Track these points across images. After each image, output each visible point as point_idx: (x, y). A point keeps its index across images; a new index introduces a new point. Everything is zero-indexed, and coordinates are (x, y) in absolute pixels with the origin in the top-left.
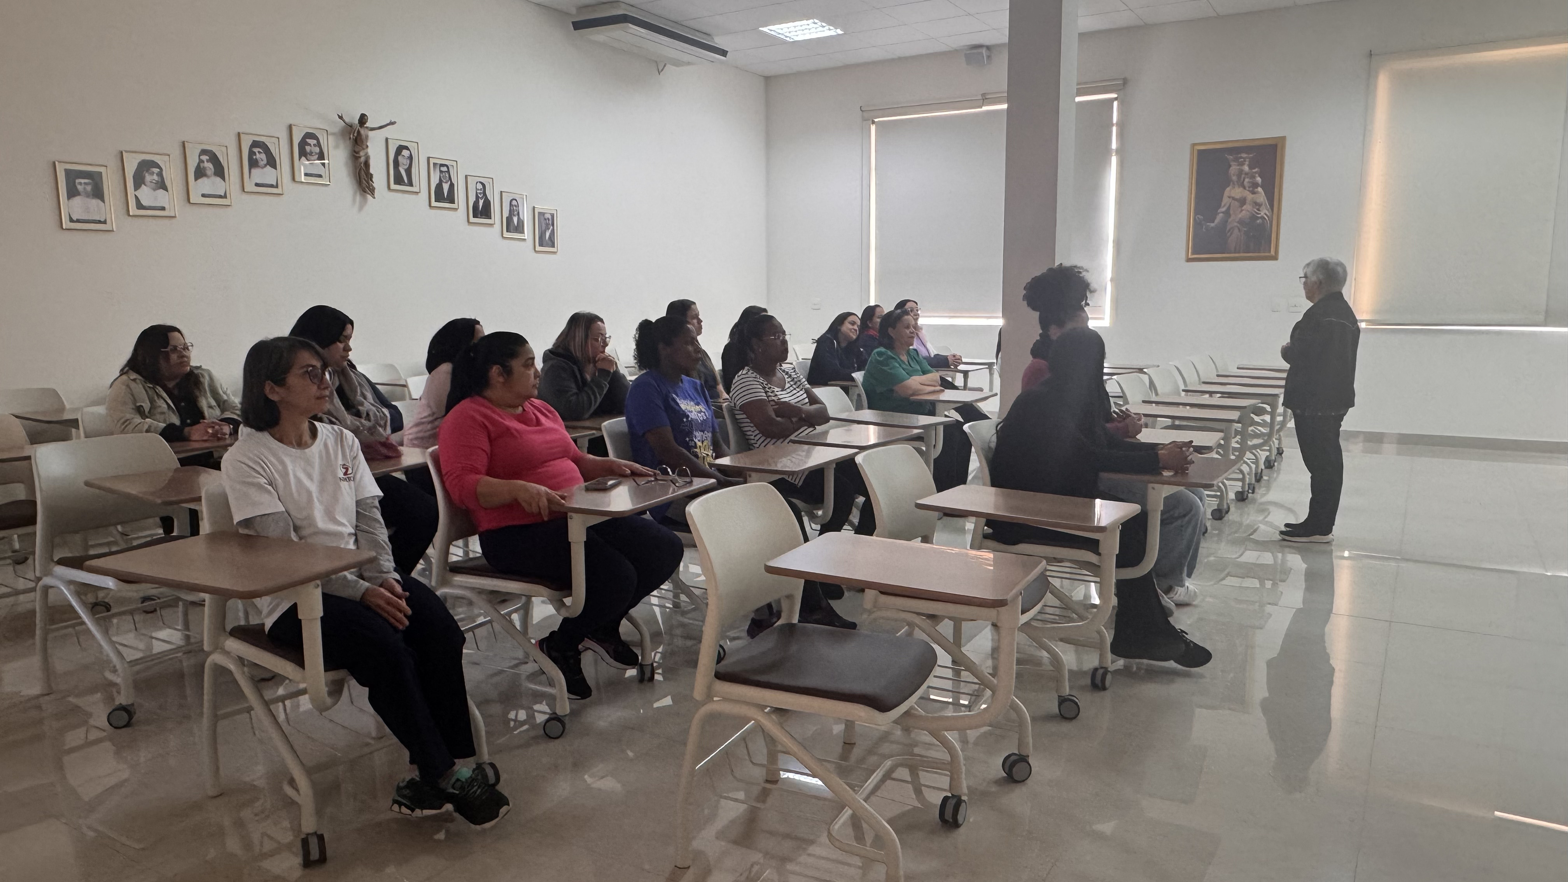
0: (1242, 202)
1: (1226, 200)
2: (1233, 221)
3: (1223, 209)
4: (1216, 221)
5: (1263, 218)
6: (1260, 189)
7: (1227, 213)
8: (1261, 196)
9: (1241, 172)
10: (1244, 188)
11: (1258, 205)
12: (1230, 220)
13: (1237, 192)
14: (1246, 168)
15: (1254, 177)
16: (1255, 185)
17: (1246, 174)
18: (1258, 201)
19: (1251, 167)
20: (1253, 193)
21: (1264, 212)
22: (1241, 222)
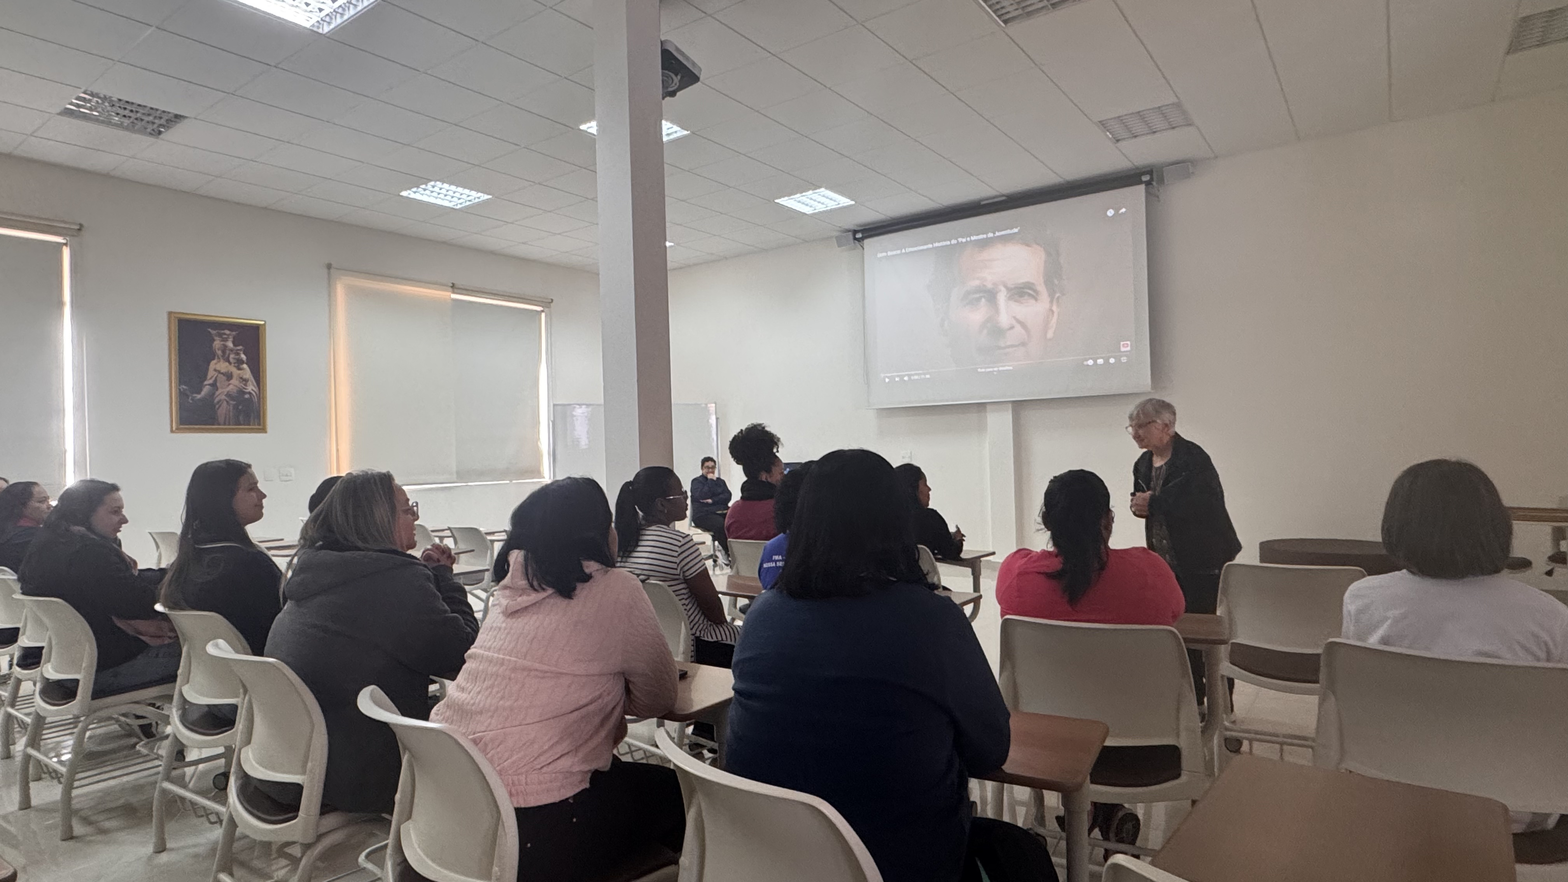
0: (229, 376)
1: (211, 373)
2: (221, 394)
3: (211, 382)
4: (203, 393)
5: (250, 393)
6: (245, 366)
7: (214, 385)
8: (247, 372)
9: (225, 346)
10: (230, 363)
11: (246, 381)
12: (217, 393)
13: (223, 366)
14: (230, 344)
15: (238, 354)
16: (240, 362)
17: (231, 350)
18: (245, 377)
19: (235, 345)
20: (239, 369)
21: (251, 387)
22: (228, 395)
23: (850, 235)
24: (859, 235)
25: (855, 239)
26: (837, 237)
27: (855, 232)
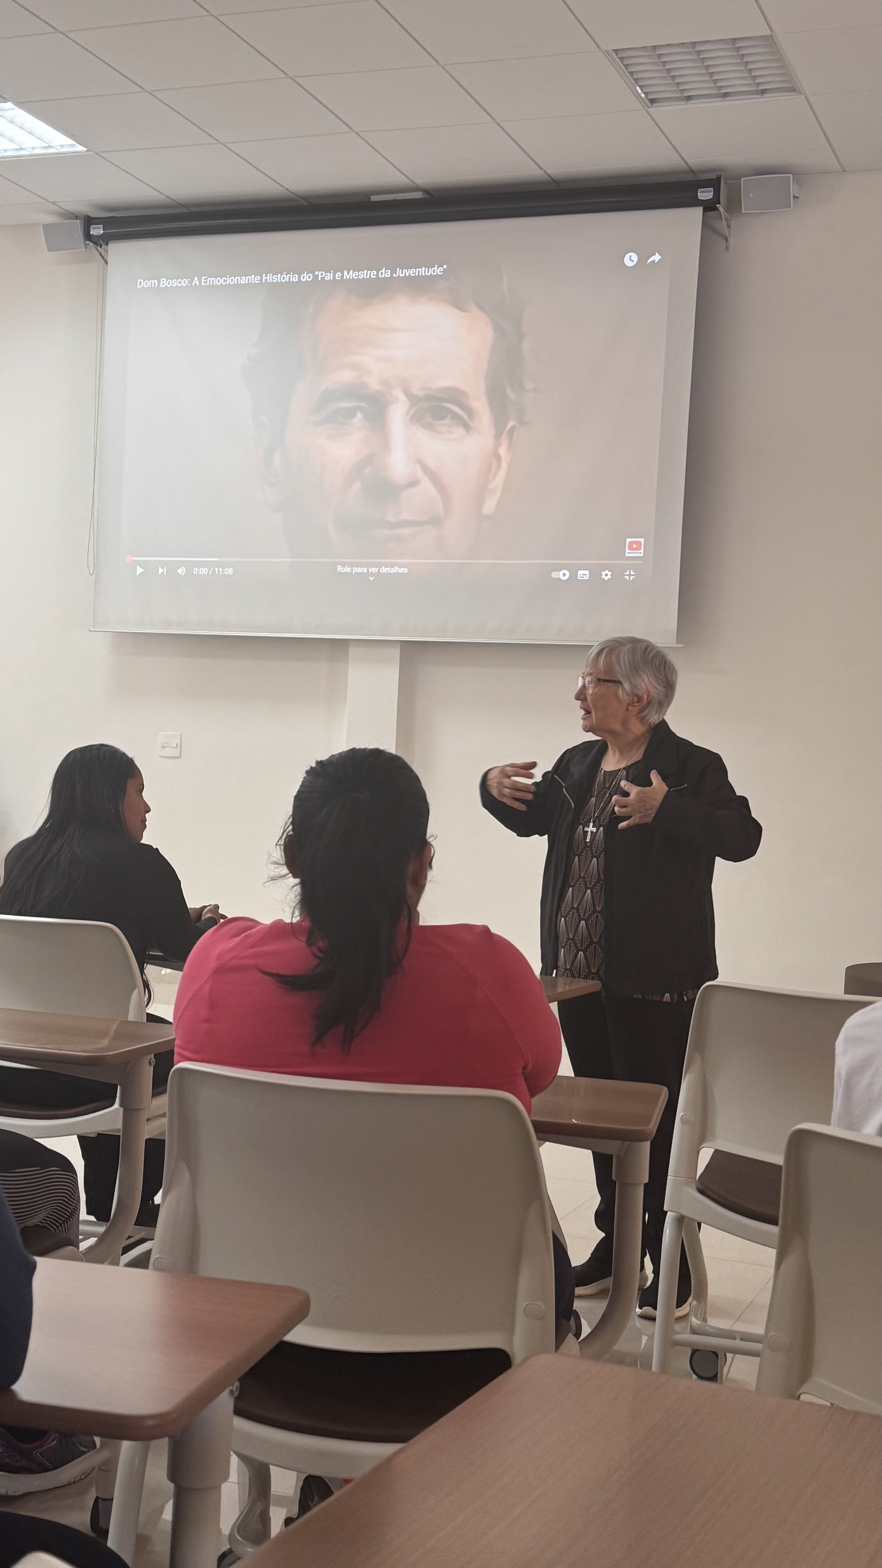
24: (97, 231)
25: (88, 237)
27: (89, 221)
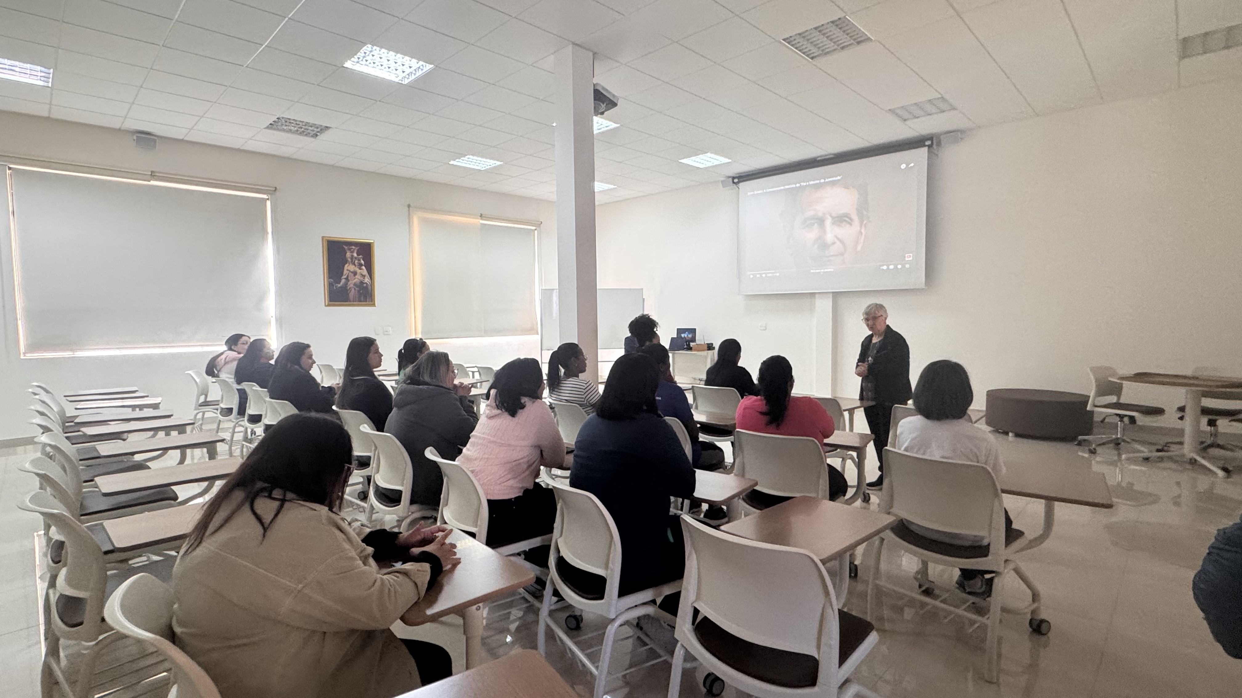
0: (355, 273)
1: (345, 272)
2: (351, 284)
3: (345, 277)
4: (341, 283)
5: (366, 283)
6: (363, 267)
7: (347, 279)
8: (364, 271)
9: (352, 256)
10: (355, 265)
11: (364, 276)
12: (349, 283)
13: (352, 268)
14: (355, 255)
15: (359, 260)
16: (361, 265)
17: (356, 258)
18: (363, 274)
19: (358, 255)
20: (360, 269)
21: (367, 280)
22: (355, 284)
23: (731, 179)
24: (736, 180)
25: (734, 182)
26: (722, 182)
27: (734, 178)
